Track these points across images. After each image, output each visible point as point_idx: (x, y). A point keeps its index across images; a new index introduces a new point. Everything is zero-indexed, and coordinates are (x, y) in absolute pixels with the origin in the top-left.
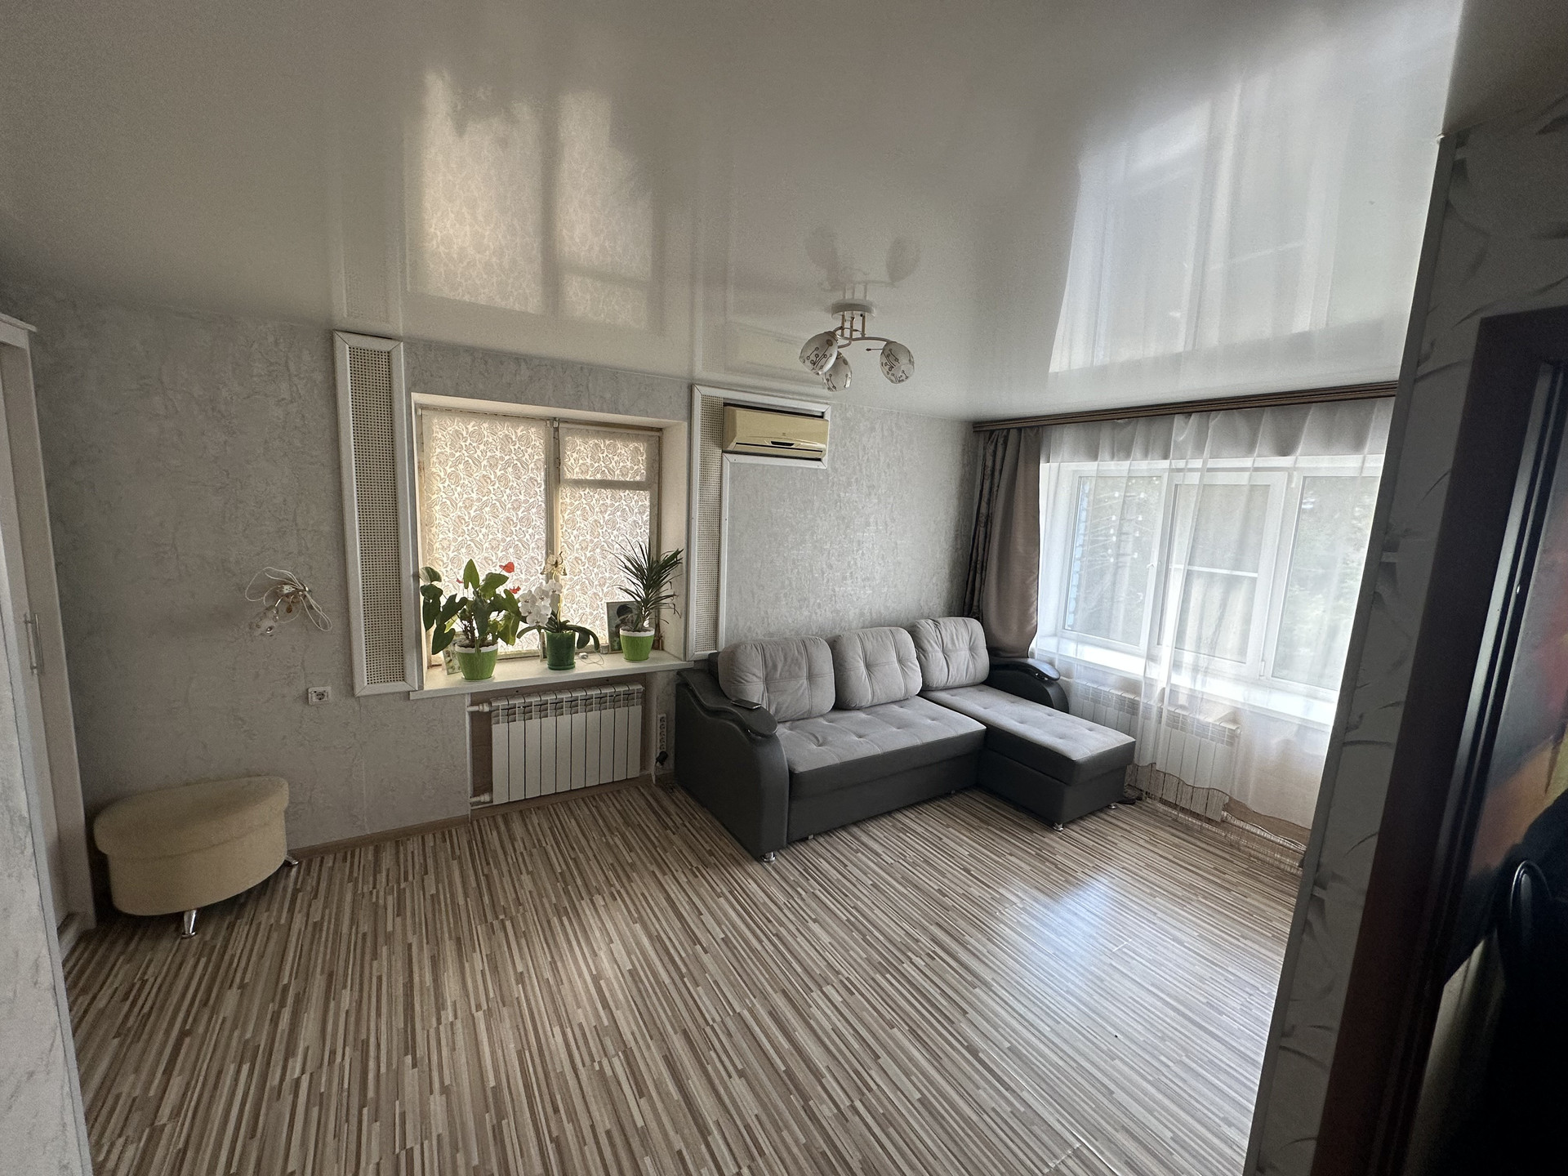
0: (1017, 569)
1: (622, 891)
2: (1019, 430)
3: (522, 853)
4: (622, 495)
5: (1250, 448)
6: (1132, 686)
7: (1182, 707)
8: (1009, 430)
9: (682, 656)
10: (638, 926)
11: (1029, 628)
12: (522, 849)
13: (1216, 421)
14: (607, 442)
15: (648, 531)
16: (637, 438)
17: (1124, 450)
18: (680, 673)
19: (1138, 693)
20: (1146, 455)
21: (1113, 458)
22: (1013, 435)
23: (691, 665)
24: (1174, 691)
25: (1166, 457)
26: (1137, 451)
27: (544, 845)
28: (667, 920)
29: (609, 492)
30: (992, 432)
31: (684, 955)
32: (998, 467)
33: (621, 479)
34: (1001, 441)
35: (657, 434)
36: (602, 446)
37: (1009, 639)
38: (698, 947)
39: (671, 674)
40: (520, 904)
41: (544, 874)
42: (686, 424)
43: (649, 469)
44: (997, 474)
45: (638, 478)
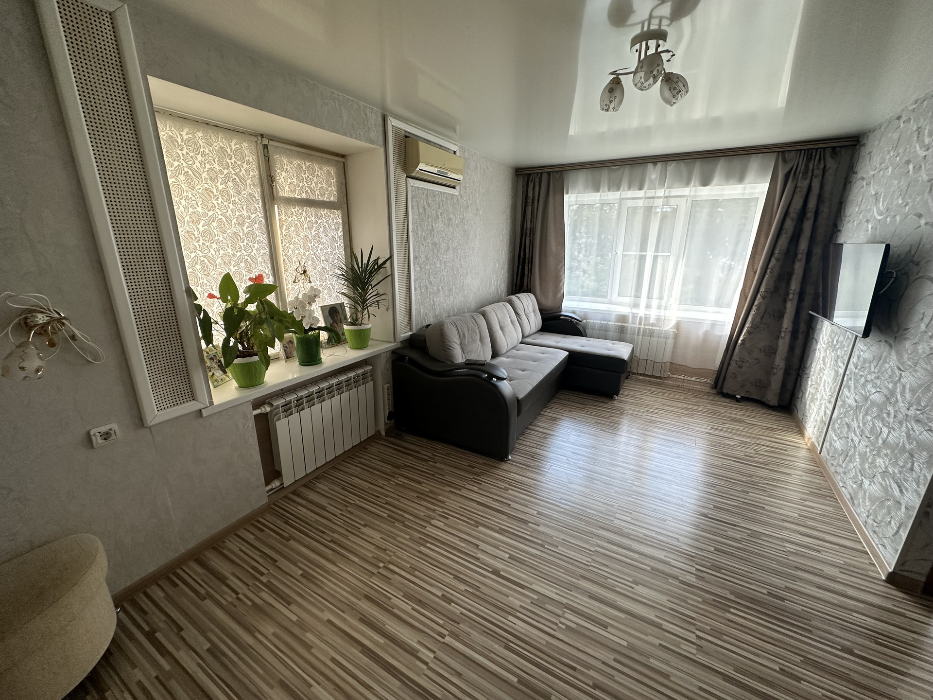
0: (551, 261)
1: (444, 510)
2: (549, 173)
3: (341, 514)
4: (322, 213)
5: (688, 183)
6: (623, 318)
7: (653, 325)
8: (542, 173)
9: (392, 340)
10: (481, 528)
11: (560, 295)
12: (340, 512)
13: (672, 167)
14: (308, 164)
15: (342, 245)
16: (328, 162)
17: (615, 185)
18: (394, 352)
19: (627, 322)
20: (629, 188)
21: (609, 190)
22: (545, 176)
23: (399, 345)
24: (647, 318)
25: (640, 189)
26: (625, 185)
27: (353, 502)
28: (494, 517)
29: (312, 210)
30: (530, 175)
31: (529, 533)
32: (536, 198)
33: (320, 198)
34: (537, 180)
35: (342, 160)
36: (304, 167)
37: (549, 303)
38: (530, 524)
39: (388, 353)
40: (385, 550)
41: (378, 523)
42: (382, 150)
43: (339, 190)
44: (536, 202)
45: (332, 199)
